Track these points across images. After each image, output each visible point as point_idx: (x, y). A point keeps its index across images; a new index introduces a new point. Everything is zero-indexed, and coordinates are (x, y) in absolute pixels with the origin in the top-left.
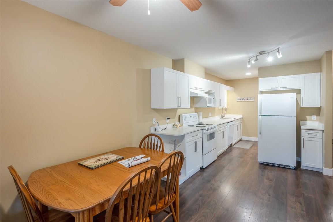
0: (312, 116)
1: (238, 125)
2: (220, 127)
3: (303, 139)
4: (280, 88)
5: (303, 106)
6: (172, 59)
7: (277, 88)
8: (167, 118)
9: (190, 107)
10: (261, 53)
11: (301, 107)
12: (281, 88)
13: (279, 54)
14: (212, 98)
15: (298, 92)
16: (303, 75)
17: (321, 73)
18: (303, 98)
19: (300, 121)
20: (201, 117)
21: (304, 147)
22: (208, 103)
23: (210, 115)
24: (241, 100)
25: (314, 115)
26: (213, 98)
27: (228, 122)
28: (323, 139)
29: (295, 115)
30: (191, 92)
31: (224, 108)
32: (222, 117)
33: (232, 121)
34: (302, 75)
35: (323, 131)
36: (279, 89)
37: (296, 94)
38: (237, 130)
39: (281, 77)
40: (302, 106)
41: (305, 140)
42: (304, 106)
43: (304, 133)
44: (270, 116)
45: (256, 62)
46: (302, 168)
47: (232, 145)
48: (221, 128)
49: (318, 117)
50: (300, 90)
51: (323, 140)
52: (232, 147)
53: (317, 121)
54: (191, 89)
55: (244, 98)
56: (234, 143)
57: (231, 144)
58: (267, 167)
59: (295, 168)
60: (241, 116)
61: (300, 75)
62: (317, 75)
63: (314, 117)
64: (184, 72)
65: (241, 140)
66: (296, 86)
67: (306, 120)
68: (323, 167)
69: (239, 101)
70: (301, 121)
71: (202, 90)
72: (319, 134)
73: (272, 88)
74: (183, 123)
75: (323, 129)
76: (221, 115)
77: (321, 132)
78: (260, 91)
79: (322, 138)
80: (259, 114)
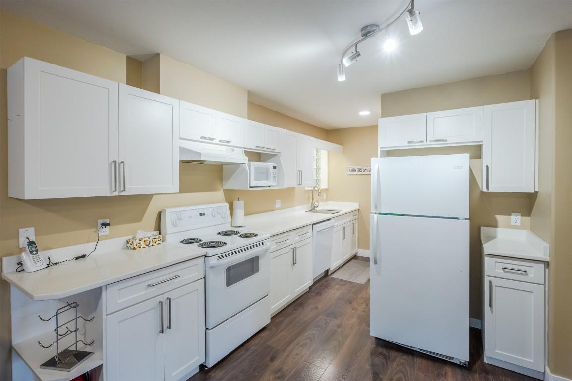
0: (511, 215)
1: (344, 228)
2: (285, 238)
3: (490, 282)
4: (428, 143)
5: (488, 189)
6: (125, 56)
7: (422, 142)
8: (100, 222)
9: (178, 192)
10: (367, 31)
11: (482, 193)
12: (431, 141)
13: (415, 23)
14: (271, 168)
15: (476, 152)
16: (488, 108)
17: (537, 100)
18: (488, 167)
19: (480, 228)
20: (240, 212)
21: (491, 305)
22: (256, 179)
23: (278, 205)
24: (355, 171)
25: (517, 212)
26: (275, 167)
27: (313, 224)
28: (545, 288)
29: (469, 217)
30: (182, 150)
31: (316, 188)
32: (313, 209)
33: (329, 220)
34: (485, 107)
35: (547, 264)
36: (427, 145)
37: (471, 158)
38: (344, 238)
39: (431, 115)
40: (485, 190)
41: (493, 285)
42: (490, 191)
43: (491, 267)
44: (403, 215)
45: (354, 61)
46: (486, 361)
47: (329, 274)
48: (288, 241)
49: (528, 219)
50: (480, 147)
51: (547, 289)
52: (329, 278)
53: (524, 229)
54: (181, 139)
55: (363, 168)
56: (332, 268)
57: (327, 271)
58: (394, 354)
59: (467, 363)
60: (355, 206)
61: (481, 107)
62: (527, 106)
63: (516, 219)
64: (158, 92)
65: (355, 257)
66: (471, 137)
67: (495, 225)
68: (548, 370)
69: (350, 173)
70: (482, 228)
71: (230, 144)
72: (536, 273)
73: (409, 142)
74: (166, 234)
75: (547, 259)
76: (310, 205)
77: (542, 266)
78: (381, 151)
79: (544, 284)
80: (373, 210)
